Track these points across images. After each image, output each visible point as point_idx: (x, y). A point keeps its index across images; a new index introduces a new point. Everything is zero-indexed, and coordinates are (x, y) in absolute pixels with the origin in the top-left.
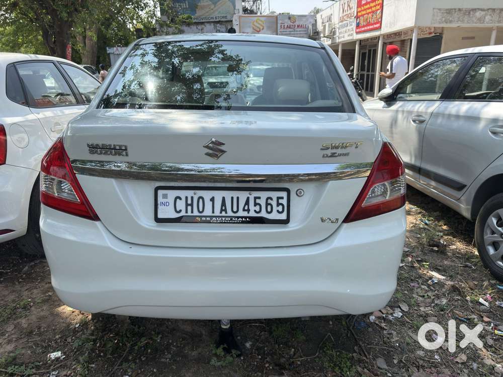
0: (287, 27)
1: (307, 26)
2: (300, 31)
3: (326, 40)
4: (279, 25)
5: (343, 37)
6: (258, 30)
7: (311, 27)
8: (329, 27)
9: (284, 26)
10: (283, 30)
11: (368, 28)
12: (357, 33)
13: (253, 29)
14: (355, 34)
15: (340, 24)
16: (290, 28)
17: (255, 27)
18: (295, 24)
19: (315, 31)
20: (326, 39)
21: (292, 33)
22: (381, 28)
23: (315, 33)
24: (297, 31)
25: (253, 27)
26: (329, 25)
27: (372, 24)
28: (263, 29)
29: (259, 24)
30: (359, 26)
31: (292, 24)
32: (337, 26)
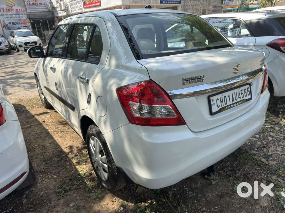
0: (32, 4)
1: (45, 4)
2: (42, 7)
3: (62, 13)
4: (26, 3)
5: (75, 10)
6: (11, 6)
7: (49, 4)
8: (64, 4)
9: (30, 3)
10: (29, 6)
11: (92, 5)
12: (85, 8)
13: (7, 5)
14: (83, 9)
15: (71, 3)
16: (34, 4)
17: (8, 4)
18: (37, 2)
19: (52, 7)
20: (61, 11)
21: (36, 8)
22: (101, 5)
23: (52, 8)
24: (40, 7)
25: (6, 4)
26: (64, 3)
27: (94, 3)
28: (14, 6)
29: (12, 2)
30: (85, 4)
31: (35, 2)
32: (69, 4)
